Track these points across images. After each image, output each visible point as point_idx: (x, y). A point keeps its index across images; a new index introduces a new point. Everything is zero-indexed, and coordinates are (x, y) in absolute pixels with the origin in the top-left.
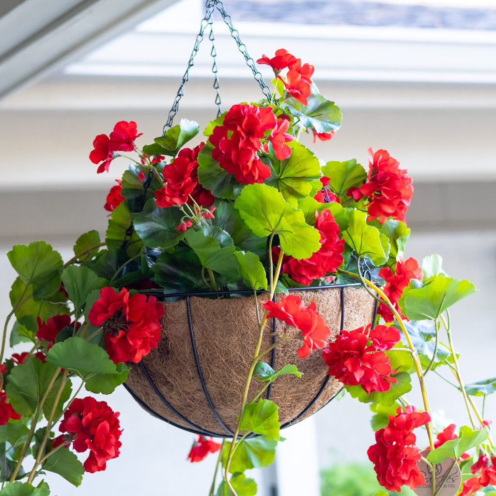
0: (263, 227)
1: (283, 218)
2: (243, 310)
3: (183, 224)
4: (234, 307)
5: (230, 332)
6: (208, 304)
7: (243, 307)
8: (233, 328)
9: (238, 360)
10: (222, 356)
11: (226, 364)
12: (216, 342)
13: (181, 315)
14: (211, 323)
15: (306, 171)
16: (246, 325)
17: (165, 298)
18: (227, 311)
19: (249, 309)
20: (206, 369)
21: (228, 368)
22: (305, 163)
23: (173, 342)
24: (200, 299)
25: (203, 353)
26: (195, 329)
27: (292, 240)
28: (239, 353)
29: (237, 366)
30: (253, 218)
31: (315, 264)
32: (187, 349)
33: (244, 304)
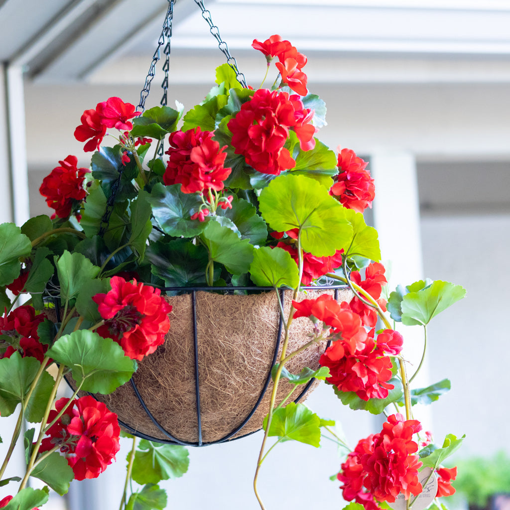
0: (284, 221)
1: (315, 213)
2: (254, 308)
3: (201, 212)
4: (245, 304)
5: (235, 330)
6: (218, 299)
7: (253, 304)
8: (241, 327)
9: (241, 361)
10: (224, 356)
11: (227, 364)
12: (220, 341)
13: (185, 311)
14: (218, 320)
15: (321, 165)
16: (254, 324)
17: (167, 292)
18: (236, 308)
19: (259, 306)
20: (205, 369)
21: (228, 369)
22: (320, 157)
23: (171, 340)
24: (208, 293)
25: (204, 352)
26: (199, 326)
27: (316, 236)
28: (242, 354)
29: (237, 367)
31: (322, 262)
32: (187, 346)
33: (255, 301)
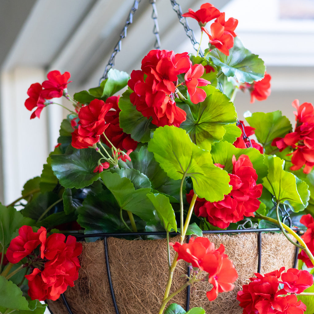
0: (176, 170)
1: (193, 160)
2: (158, 252)
3: (100, 166)
4: (149, 248)
5: (145, 273)
6: (125, 244)
7: (157, 248)
8: (148, 269)
9: (154, 300)
10: (138, 296)
11: (142, 304)
12: (132, 282)
13: (99, 255)
14: (127, 263)
15: (222, 116)
16: (161, 267)
17: (85, 238)
18: (142, 252)
19: (163, 250)
20: (123, 309)
21: (144, 308)
22: (221, 109)
23: (92, 281)
24: (117, 240)
25: (120, 293)
26: (112, 269)
27: (204, 183)
28: (154, 294)
29: (152, 307)
30: (167, 161)
31: (230, 208)
32: (105, 289)
33: (158, 246)
